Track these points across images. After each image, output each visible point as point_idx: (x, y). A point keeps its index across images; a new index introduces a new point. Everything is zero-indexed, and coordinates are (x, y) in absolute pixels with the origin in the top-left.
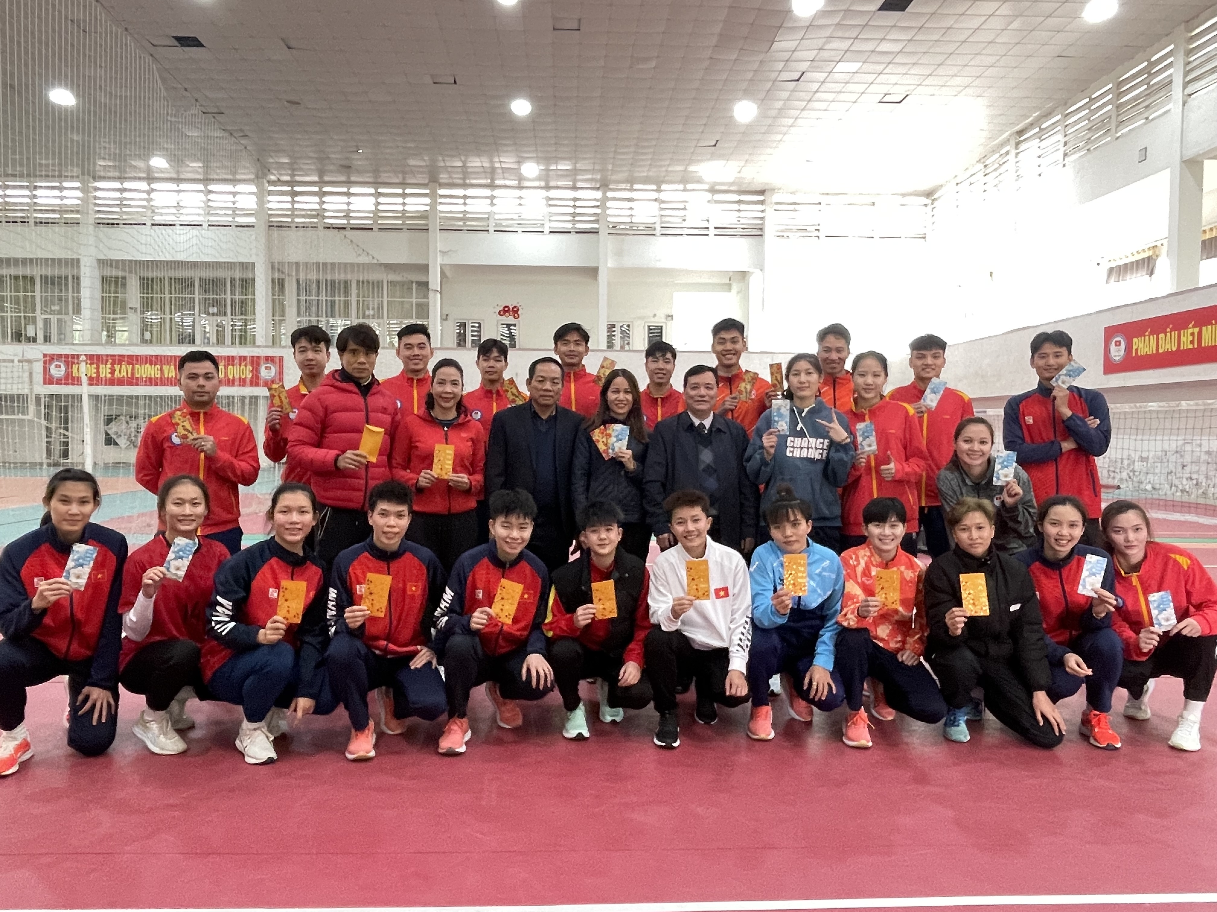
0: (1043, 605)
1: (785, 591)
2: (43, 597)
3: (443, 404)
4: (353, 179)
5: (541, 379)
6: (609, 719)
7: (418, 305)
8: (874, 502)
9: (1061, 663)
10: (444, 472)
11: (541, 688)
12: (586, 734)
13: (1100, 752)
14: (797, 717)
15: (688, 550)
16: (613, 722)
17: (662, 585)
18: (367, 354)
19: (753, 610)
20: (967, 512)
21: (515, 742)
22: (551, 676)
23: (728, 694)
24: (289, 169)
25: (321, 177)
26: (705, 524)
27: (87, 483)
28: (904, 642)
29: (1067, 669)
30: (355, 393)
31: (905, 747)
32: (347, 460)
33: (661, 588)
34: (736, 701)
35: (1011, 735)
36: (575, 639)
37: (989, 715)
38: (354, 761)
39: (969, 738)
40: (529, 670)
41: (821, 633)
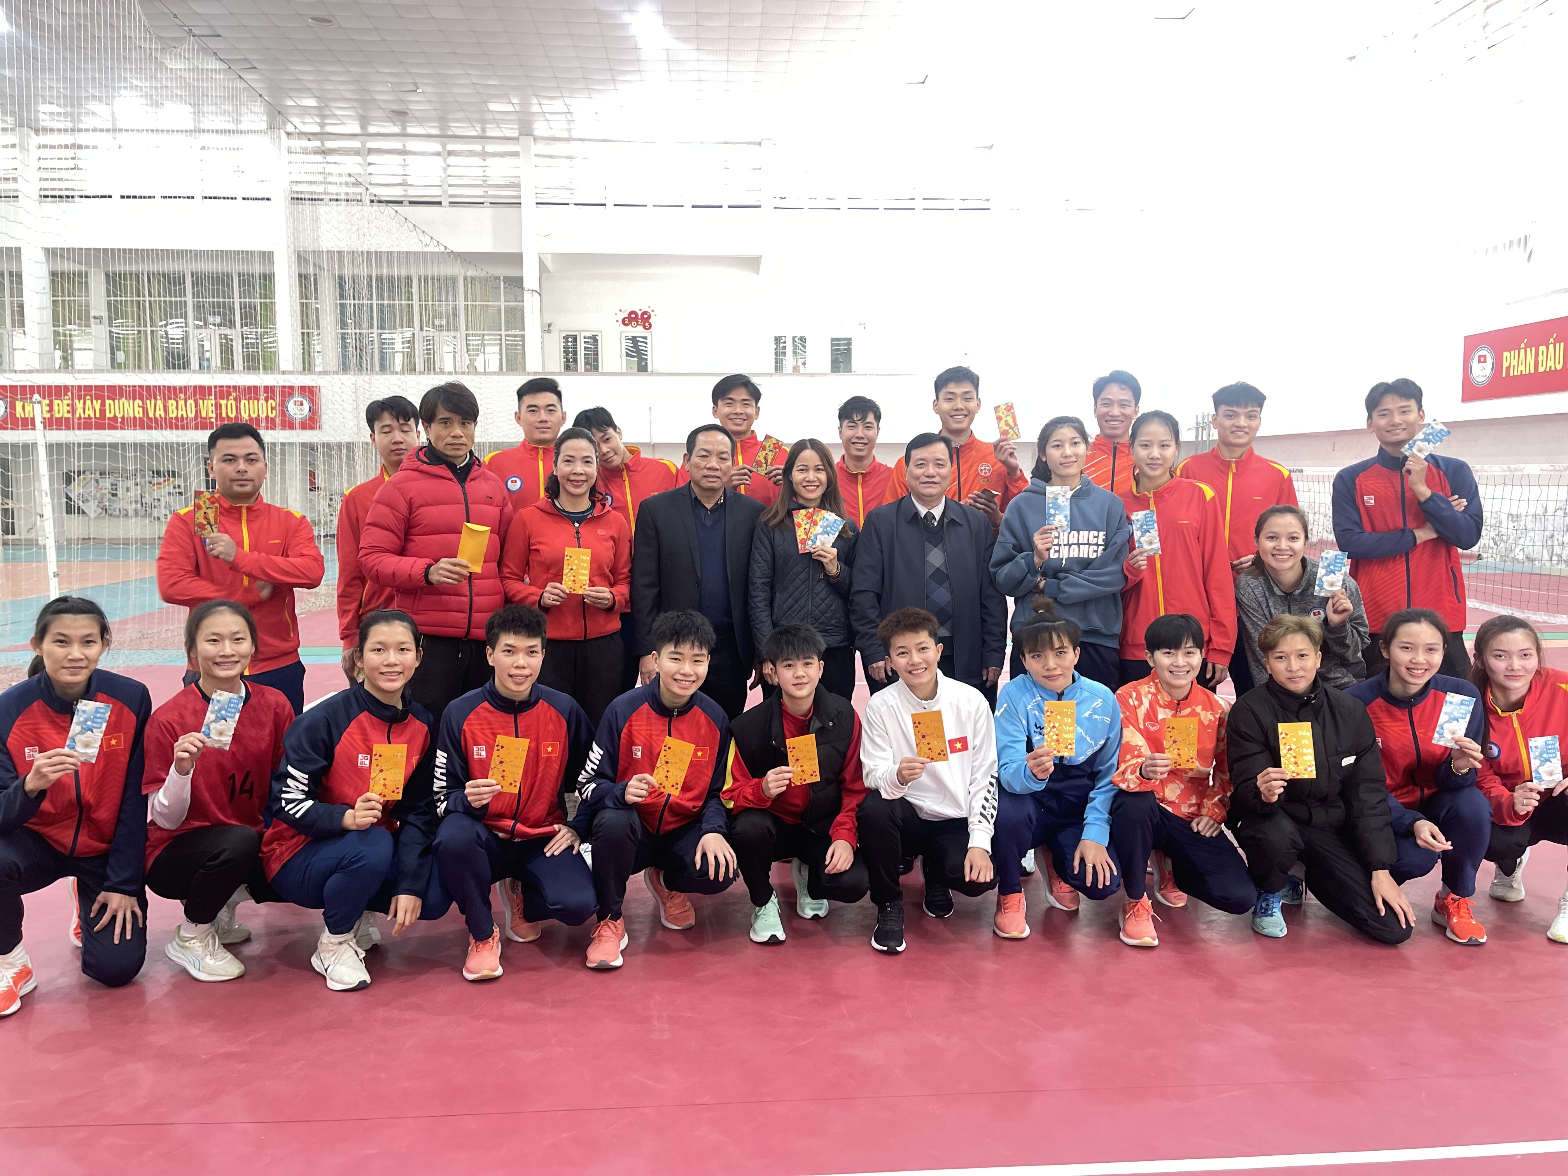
0: (1386, 754)
1: (1046, 749)
2: (40, 774)
3: (572, 490)
4: (410, 130)
5: (704, 453)
6: (809, 913)
7: (510, 311)
8: (1160, 621)
9: (1410, 834)
10: (578, 585)
11: (721, 879)
12: (781, 936)
13: (1459, 947)
14: (1058, 906)
15: (911, 687)
16: (816, 917)
17: (880, 736)
18: (464, 424)
19: (999, 768)
20: (1284, 635)
21: (689, 950)
22: (733, 865)
23: (967, 879)
24: (317, 115)
25: (363, 126)
26: (934, 652)
27: (91, 615)
28: (1200, 805)
29: (1419, 842)
30: (450, 480)
31: (1202, 945)
32: (441, 572)
33: (878, 740)
34: (976, 889)
35: (1341, 927)
36: (763, 812)
37: (1310, 899)
38: (474, 981)
39: (1285, 931)
40: (704, 856)
41: (1091, 795)
